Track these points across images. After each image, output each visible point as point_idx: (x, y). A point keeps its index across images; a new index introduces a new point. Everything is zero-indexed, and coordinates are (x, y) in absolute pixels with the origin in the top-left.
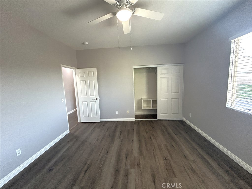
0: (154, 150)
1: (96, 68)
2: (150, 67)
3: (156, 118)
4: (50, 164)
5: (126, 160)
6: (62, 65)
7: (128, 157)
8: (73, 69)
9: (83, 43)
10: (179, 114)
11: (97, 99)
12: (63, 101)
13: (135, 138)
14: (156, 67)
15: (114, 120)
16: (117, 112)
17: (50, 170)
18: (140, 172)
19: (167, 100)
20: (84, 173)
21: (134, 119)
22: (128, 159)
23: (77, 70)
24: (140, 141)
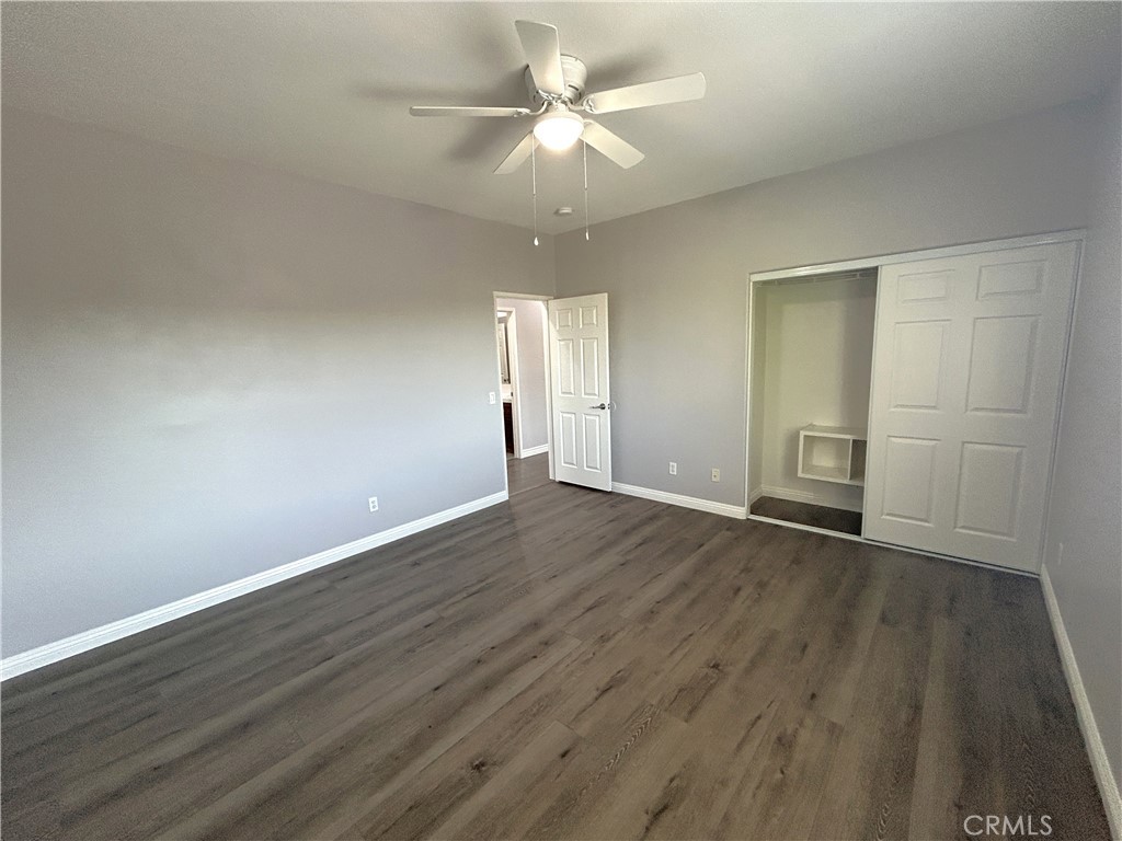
0: (705, 628)
1: (606, 295)
2: (857, 270)
3: (859, 534)
4: (423, 554)
5: (584, 613)
6: (495, 293)
7: (595, 610)
8: (543, 301)
9: (557, 212)
10: (1014, 540)
11: (602, 407)
12: (493, 402)
13: (680, 570)
14: (876, 269)
15: (656, 497)
16: (674, 469)
17: (416, 564)
18: (591, 655)
19: (934, 447)
20: (465, 595)
21: (740, 512)
22: (588, 614)
23: (553, 303)
24: (684, 586)
